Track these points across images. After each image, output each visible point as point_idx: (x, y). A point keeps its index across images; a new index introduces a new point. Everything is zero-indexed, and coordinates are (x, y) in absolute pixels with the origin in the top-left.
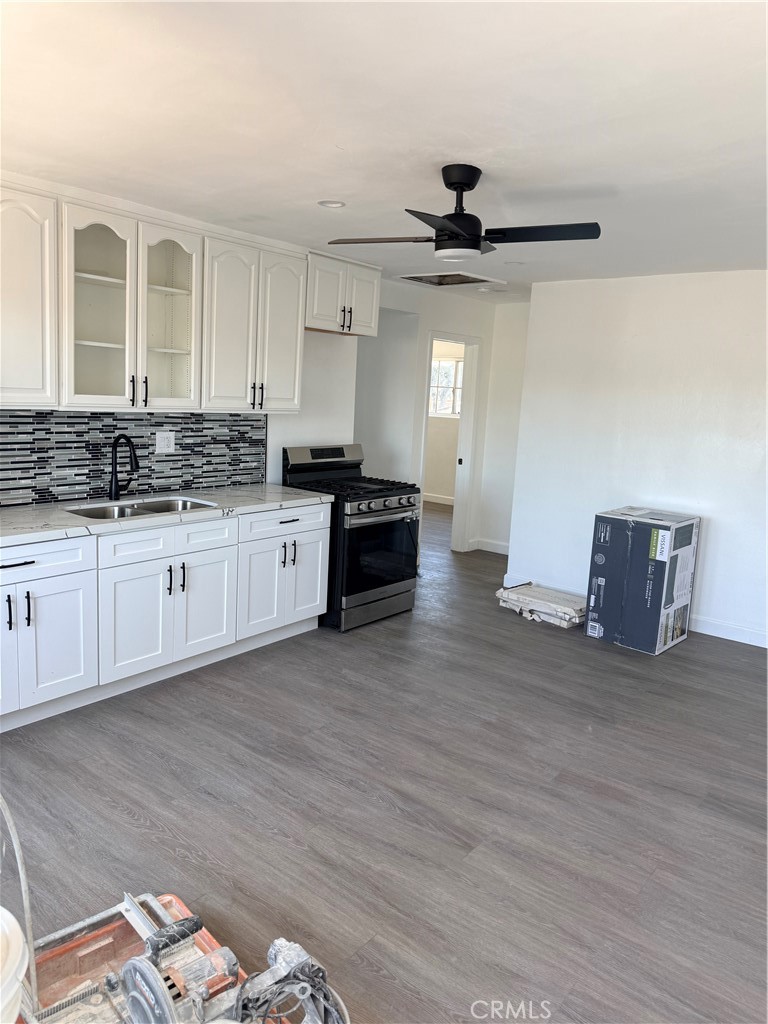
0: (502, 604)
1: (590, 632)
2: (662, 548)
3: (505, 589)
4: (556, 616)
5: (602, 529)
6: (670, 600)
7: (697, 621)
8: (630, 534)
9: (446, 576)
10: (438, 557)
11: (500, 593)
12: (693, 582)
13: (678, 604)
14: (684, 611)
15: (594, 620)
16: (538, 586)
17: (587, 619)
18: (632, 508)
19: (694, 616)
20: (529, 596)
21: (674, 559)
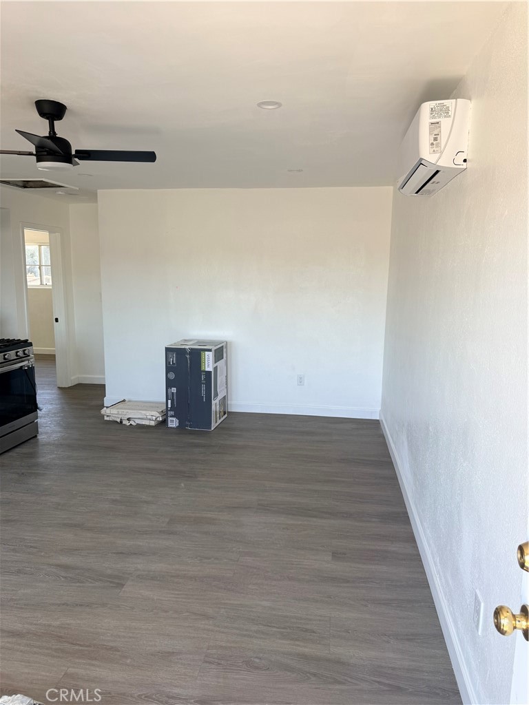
0: (106, 418)
1: (170, 425)
2: (208, 363)
3: (107, 407)
4: (146, 419)
5: (170, 356)
6: (216, 395)
7: (231, 405)
8: (188, 356)
9: (58, 406)
10: (49, 394)
11: (103, 411)
12: (227, 382)
13: (220, 397)
14: (224, 401)
15: (172, 416)
16: (129, 401)
17: (167, 417)
18: (186, 340)
19: (229, 402)
20: (125, 409)
21: (216, 369)
